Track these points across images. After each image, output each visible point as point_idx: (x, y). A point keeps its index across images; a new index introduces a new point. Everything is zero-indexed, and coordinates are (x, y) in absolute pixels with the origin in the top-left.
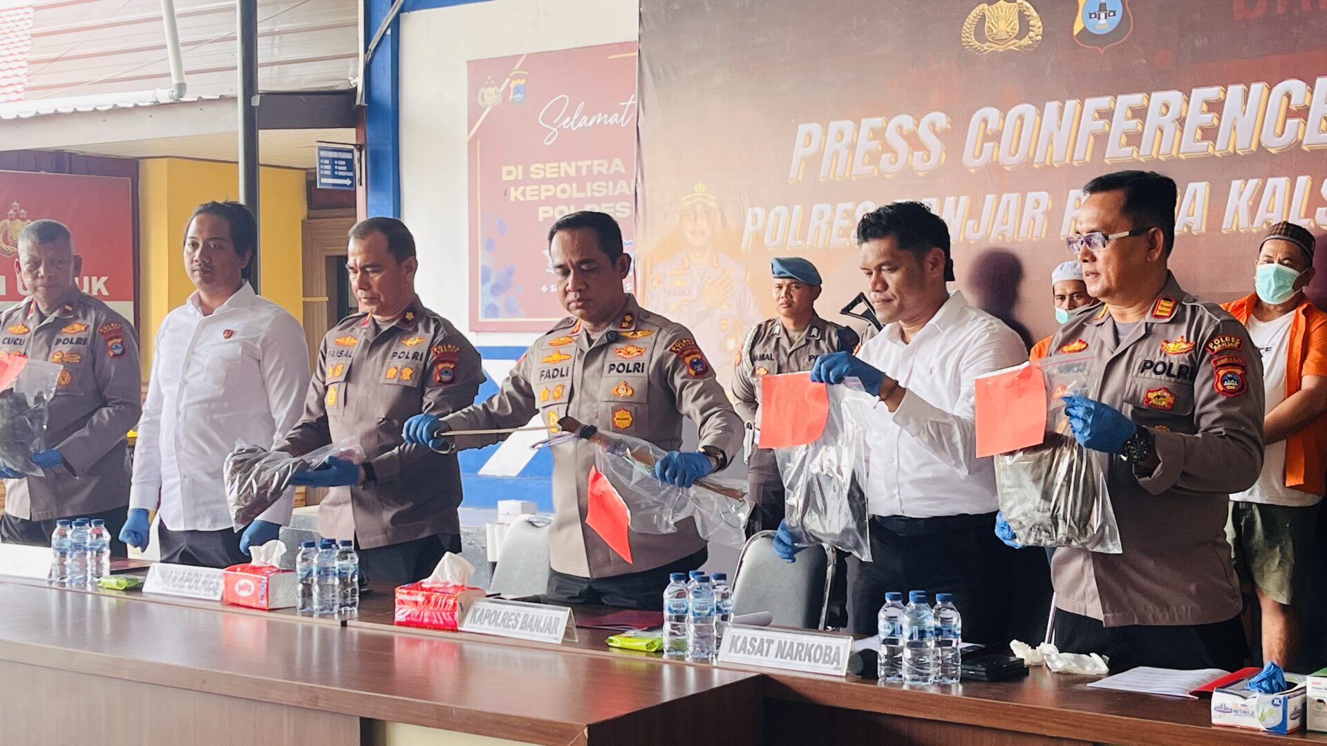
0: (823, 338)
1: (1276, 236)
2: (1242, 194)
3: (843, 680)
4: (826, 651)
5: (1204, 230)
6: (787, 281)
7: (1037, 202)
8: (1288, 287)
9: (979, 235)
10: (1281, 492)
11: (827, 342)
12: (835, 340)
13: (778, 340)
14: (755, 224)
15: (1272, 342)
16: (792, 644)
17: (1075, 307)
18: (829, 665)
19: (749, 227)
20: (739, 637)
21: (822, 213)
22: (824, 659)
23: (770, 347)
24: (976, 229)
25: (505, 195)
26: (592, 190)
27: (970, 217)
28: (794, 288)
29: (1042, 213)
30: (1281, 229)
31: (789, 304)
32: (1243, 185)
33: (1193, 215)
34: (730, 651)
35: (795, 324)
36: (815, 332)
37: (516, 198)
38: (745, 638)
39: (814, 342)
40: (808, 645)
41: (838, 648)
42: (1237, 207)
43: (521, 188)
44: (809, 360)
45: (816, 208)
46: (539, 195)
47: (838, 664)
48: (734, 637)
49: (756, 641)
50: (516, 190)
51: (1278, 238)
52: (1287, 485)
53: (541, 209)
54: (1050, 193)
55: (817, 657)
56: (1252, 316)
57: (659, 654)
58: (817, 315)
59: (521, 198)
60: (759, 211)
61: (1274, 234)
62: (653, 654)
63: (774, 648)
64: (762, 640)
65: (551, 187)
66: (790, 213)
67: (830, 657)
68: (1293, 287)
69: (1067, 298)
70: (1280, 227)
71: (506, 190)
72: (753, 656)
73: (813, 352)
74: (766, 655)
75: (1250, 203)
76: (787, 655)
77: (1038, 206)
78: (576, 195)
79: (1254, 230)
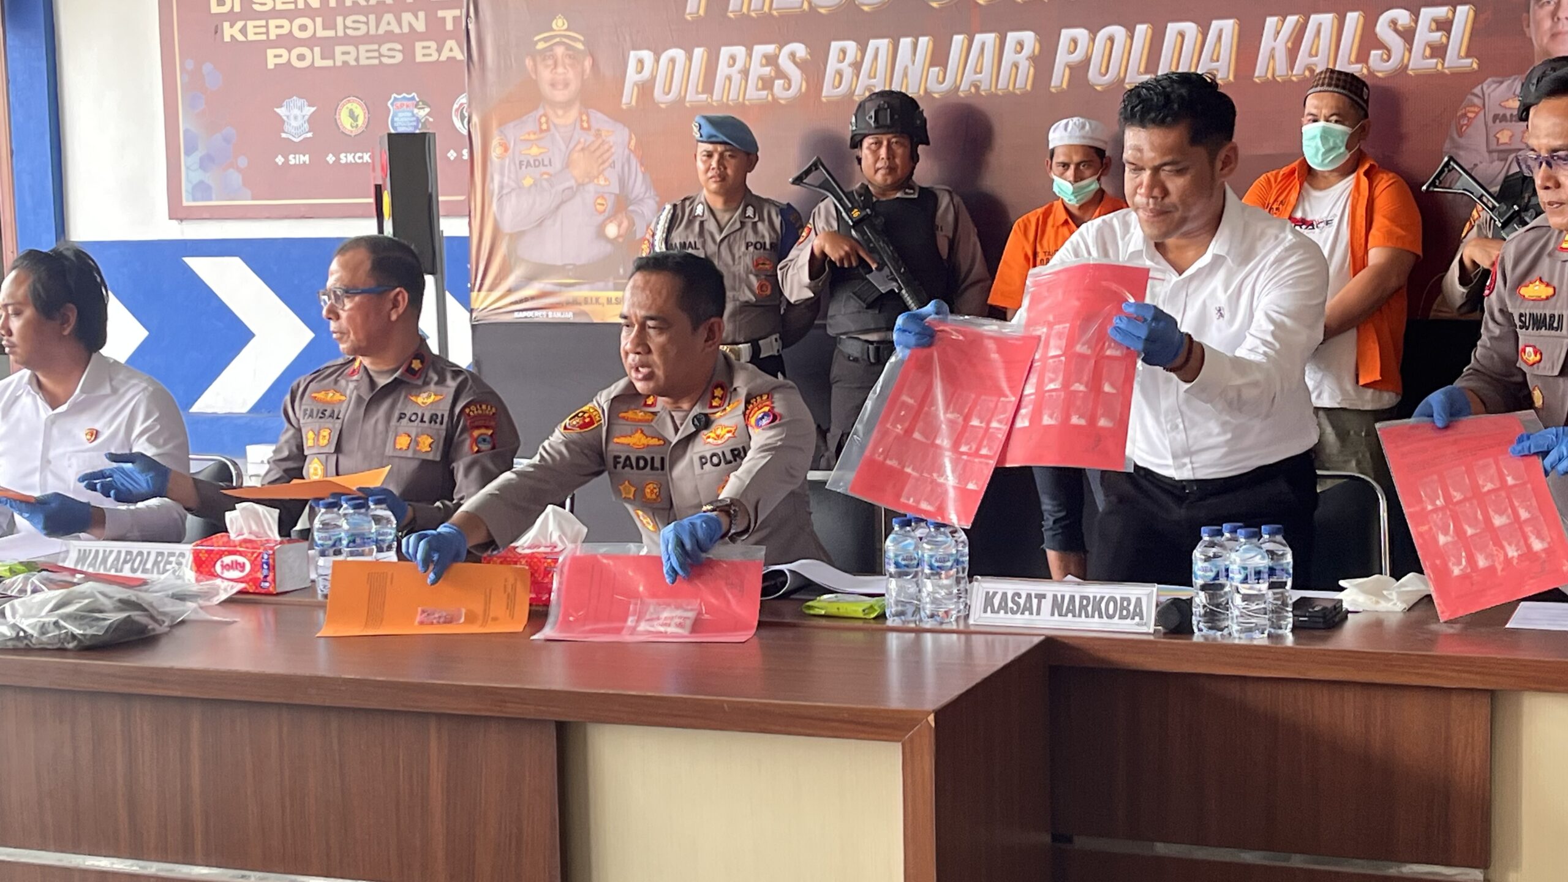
0: (761, 219)
1: (1319, 89)
2: (1278, 33)
3: (1152, 638)
4: (1122, 604)
5: (1231, 78)
6: (720, 148)
7: (1021, 44)
8: (1340, 148)
9: (947, 85)
10: (1352, 392)
11: (766, 222)
12: (777, 221)
13: (702, 223)
14: (640, 71)
15: (1331, 214)
16: (1072, 598)
17: (1082, 179)
18: (1129, 621)
19: (632, 76)
20: (995, 594)
21: (733, 58)
22: (1121, 612)
23: (692, 231)
24: (941, 79)
25: (216, 32)
26: (345, 27)
27: (932, 64)
28: (728, 158)
29: (1027, 59)
30: (1325, 78)
31: (722, 177)
32: (1280, 23)
33: (1218, 61)
34: (985, 611)
35: (726, 202)
36: (750, 212)
37: (232, 36)
38: (1005, 595)
39: (750, 225)
40: (1095, 598)
41: (1139, 600)
42: (1273, 49)
43: (240, 24)
44: (747, 248)
45: (725, 52)
46: (267, 33)
47: (1142, 618)
48: (988, 593)
49: (1020, 597)
50: (232, 26)
51: (1320, 91)
52: (1361, 382)
53: (270, 53)
54: (1037, 33)
55: (1111, 611)
56: (1306, 185)
57: (880, 621)
58: (750, 191)
59: (240, 38)
60: (647, 55)
61: (1316, 86)
62: (872, 621)
63: (1047, 604)
64: (1029, 596)
65: (285, 22)
66: (690, 59)
67: (1128, 611)
68: (1347, 148)
69: (1072, 167)
70: (1323, 76)
71: (217, 27)
72: (1018, 616)
73: (751, 238)
74: (1038, 613)
75: (1289, 45)
76: (1068, 611)
77: (1022, 48)
78: (321, 33)
79: (1294, 79)
